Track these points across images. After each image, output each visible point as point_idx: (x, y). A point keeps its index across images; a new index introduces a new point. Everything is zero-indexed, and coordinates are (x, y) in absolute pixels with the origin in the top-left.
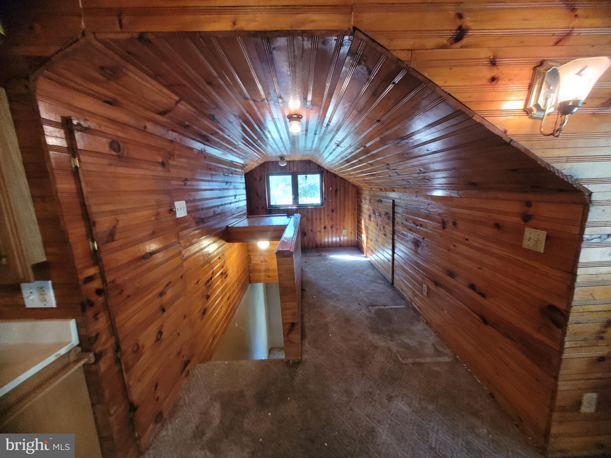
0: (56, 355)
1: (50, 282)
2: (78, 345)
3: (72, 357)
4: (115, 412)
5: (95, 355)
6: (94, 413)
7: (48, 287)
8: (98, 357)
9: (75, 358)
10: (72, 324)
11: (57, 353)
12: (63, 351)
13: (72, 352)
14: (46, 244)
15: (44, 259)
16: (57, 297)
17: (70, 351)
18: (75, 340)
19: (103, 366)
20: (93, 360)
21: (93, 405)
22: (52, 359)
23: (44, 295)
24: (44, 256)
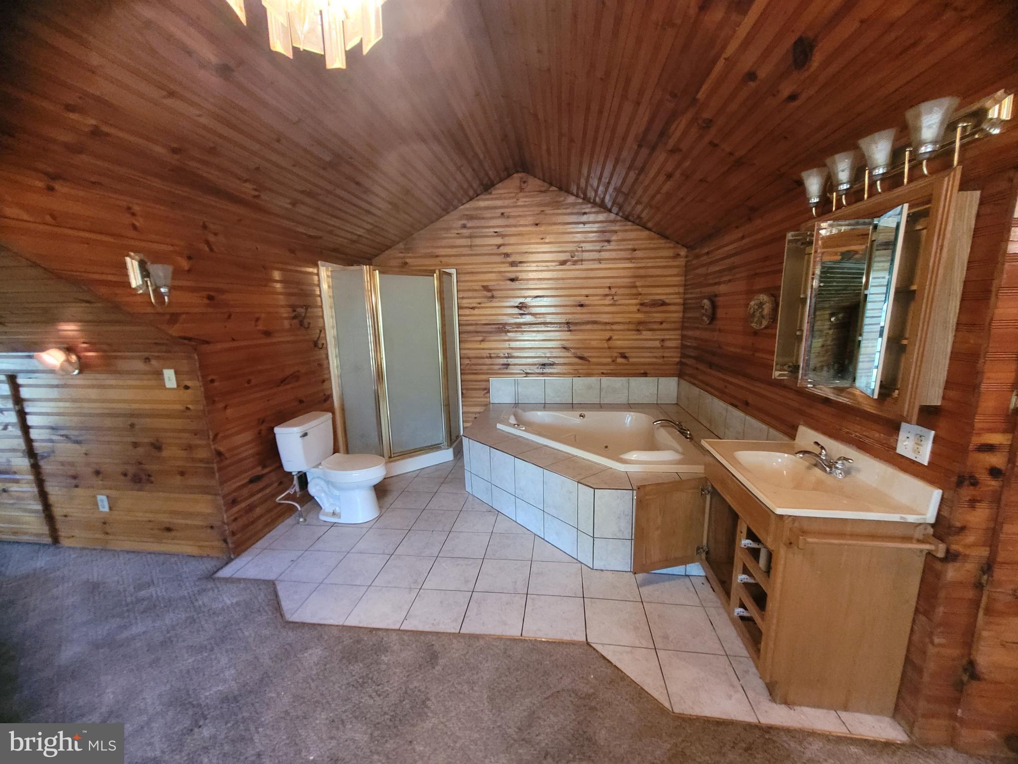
0: (902, 518)
1: (933, 433)
2: (933, 526)
3: (918, 534)
4: (941, 645)
5: (948, 551)
6: (914, 621)
7: (928, 440)
8: (951, 557)
9: (921, 537)
10: (937, 494)
11: (903, 516)
12: (911, 518)
13: (921, 527)
14: (949, 384)
15: (937, 402)
16: (933, 453)
17: (920, 524)
18: (930, 516)
19: (951, 573)
20: (941, 554)
21: (917, 611)
22: (895, 517)
23: (921, 445)
24: (940, 399)
